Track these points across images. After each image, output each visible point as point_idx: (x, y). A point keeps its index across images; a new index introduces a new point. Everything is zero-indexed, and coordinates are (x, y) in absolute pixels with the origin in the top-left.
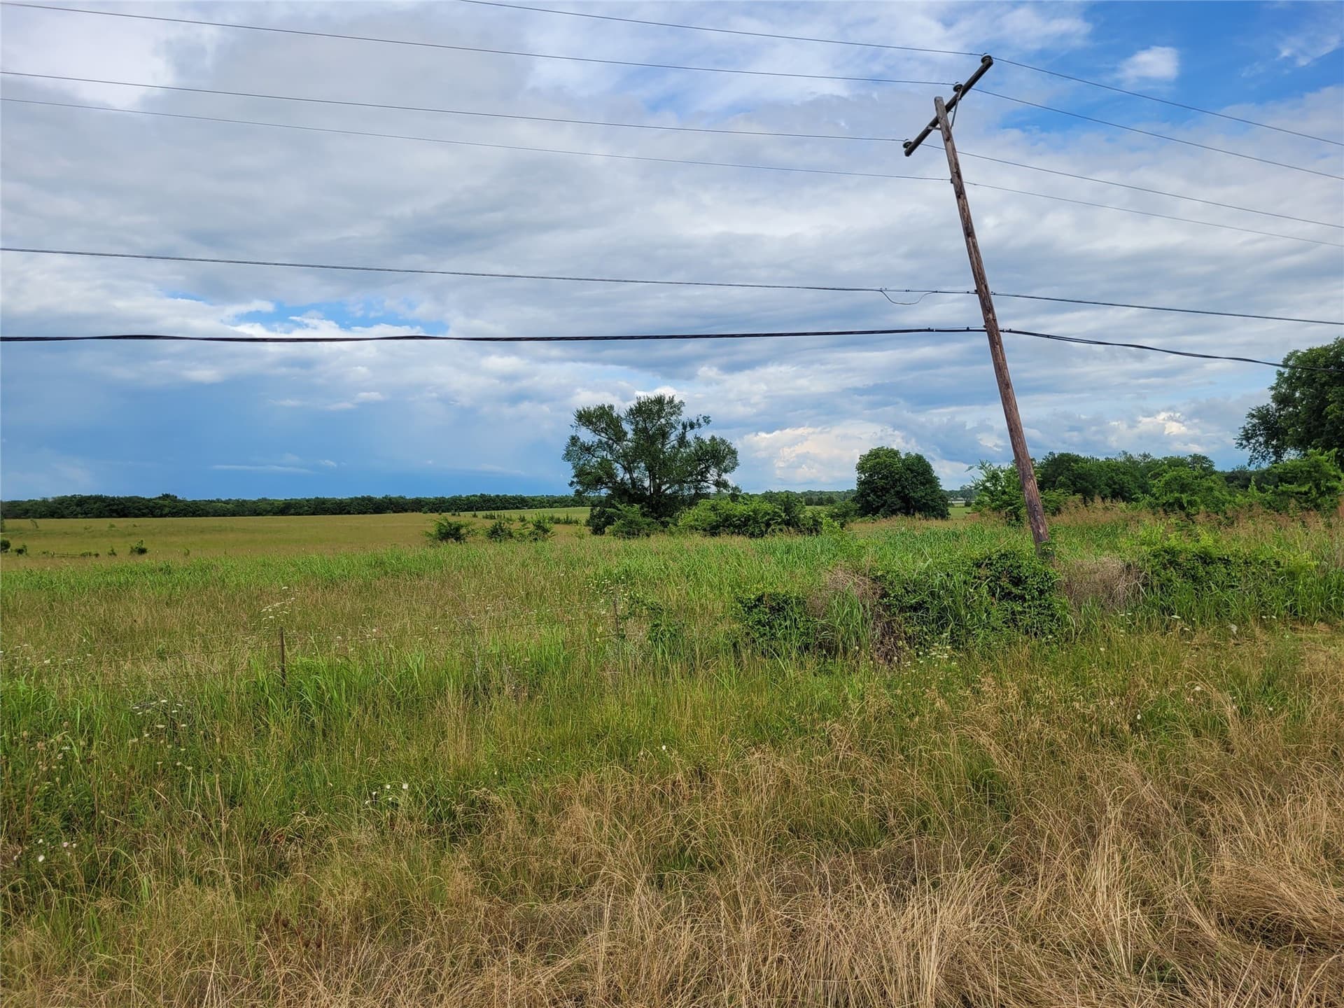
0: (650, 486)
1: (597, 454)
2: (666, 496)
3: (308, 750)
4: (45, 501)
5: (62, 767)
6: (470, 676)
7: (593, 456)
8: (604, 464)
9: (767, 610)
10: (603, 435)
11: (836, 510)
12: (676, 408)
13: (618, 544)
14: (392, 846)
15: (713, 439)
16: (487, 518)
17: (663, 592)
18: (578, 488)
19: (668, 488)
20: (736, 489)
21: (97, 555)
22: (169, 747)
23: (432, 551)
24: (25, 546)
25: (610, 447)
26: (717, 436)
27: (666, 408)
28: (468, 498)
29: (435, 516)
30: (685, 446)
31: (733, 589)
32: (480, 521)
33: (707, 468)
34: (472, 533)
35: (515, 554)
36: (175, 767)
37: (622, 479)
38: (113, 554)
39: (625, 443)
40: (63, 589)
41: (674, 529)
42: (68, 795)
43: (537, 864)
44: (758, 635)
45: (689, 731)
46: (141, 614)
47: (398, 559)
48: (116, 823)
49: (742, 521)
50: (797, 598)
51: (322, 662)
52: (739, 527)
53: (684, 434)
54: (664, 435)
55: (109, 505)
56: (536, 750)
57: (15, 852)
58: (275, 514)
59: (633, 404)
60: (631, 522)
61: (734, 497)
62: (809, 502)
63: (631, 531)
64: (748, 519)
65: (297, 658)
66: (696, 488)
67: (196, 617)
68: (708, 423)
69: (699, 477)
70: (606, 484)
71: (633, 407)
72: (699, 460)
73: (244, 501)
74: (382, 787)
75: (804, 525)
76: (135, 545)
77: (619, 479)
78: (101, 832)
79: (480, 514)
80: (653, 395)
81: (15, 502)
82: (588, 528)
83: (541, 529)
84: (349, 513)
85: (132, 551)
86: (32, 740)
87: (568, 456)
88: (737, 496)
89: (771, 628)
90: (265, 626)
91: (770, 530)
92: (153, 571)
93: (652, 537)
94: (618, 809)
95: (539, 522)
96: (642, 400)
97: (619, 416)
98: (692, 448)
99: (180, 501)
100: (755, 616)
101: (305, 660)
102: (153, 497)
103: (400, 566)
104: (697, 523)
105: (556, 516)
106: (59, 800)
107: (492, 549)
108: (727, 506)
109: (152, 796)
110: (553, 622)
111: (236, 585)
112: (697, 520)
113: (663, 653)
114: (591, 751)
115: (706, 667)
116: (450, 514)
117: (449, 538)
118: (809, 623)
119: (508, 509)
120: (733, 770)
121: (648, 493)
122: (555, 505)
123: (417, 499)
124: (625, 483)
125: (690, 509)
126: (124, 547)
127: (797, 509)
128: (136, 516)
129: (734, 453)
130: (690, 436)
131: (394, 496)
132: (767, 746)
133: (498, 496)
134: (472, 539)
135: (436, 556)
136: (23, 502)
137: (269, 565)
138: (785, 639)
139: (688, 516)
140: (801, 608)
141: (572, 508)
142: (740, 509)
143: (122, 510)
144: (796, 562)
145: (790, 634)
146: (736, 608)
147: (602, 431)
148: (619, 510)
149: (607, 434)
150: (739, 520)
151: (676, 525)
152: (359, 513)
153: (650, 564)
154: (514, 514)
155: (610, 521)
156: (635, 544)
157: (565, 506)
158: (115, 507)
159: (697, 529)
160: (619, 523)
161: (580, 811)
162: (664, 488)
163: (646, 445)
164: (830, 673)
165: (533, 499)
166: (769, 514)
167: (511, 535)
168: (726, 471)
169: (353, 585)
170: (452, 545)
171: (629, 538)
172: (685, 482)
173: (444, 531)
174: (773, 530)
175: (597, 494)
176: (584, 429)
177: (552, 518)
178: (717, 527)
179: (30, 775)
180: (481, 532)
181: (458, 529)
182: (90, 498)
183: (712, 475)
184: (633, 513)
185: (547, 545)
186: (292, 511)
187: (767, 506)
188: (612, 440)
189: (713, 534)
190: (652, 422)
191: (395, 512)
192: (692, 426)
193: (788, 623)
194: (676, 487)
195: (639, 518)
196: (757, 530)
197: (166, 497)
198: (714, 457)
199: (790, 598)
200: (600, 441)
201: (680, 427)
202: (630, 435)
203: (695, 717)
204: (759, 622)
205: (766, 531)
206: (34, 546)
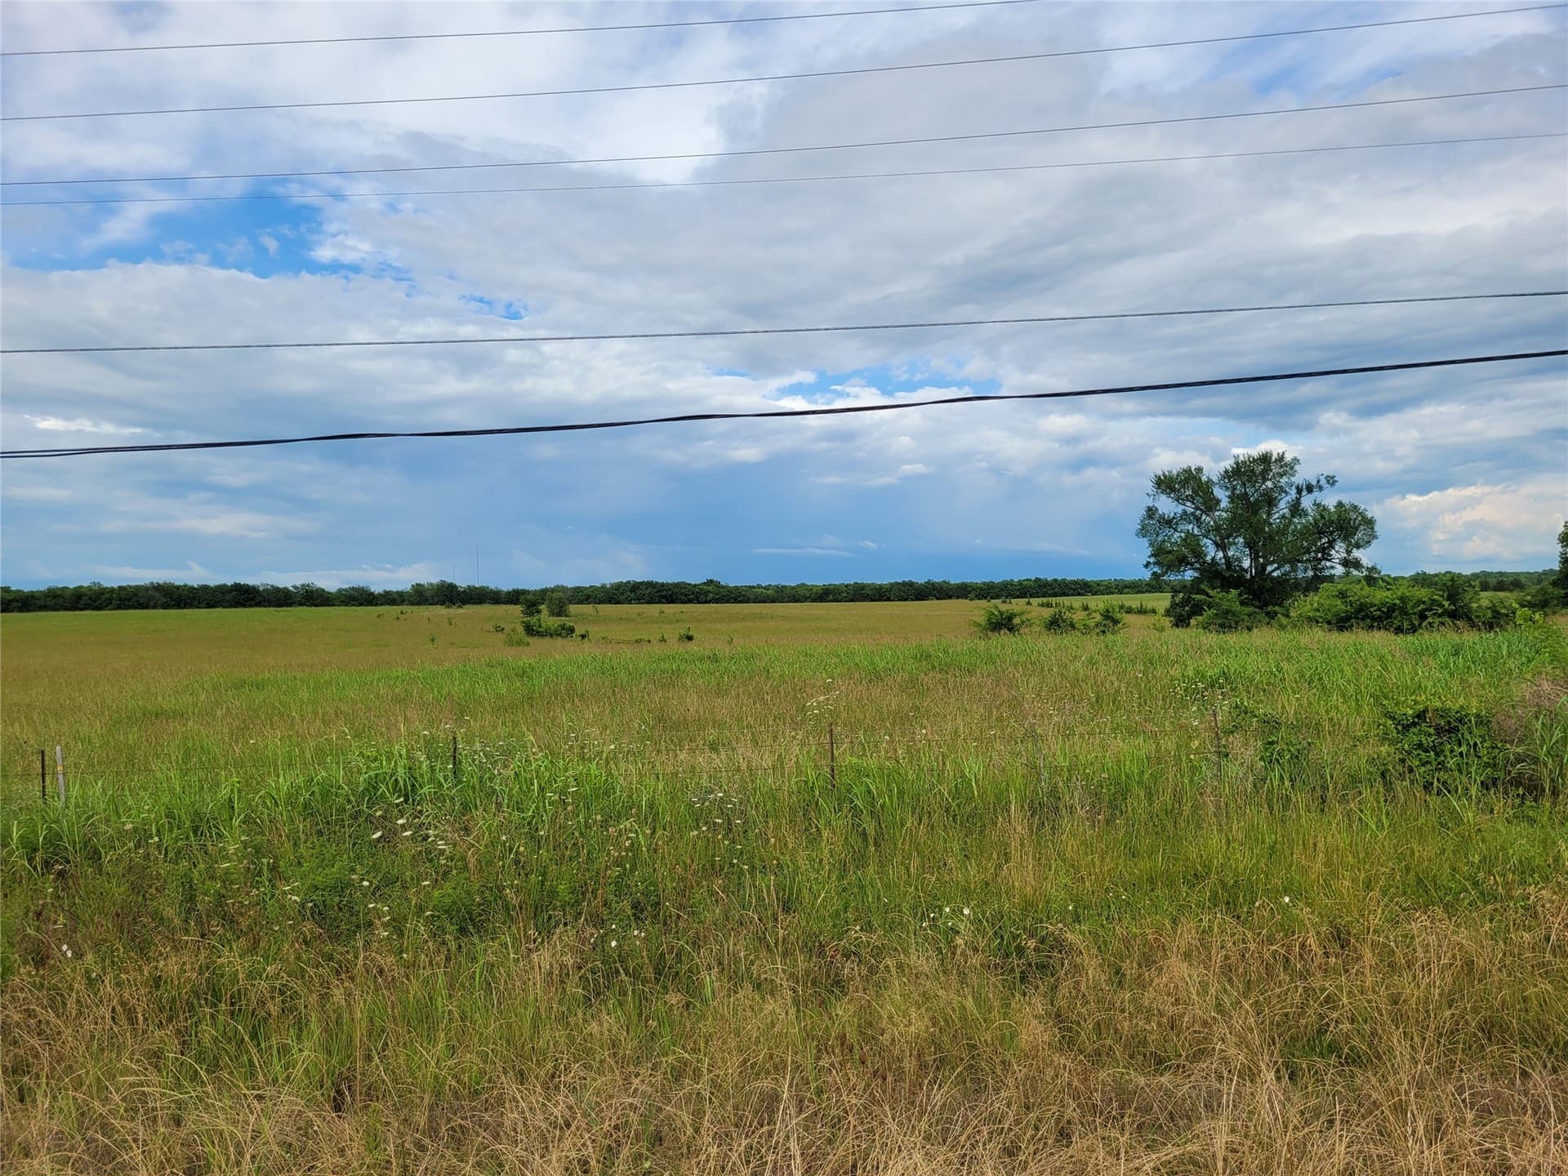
0: (1251, 567)
1: (1180, 527)
2: (1273, 579)
3: (861, 860)
4: (603, 586)
5: (630, 854)
6: (1035, 791)
7: (1176, 530)
8: (1191, 542)
9: (1432, 730)
10: (1188, 504)
11: (1529, 598)
12: (1287, 467)
13: (1211, 639)
14: (954, 977)
15: (1340, 504)
16: (1043, 606)
17: (1277, 701)
18: (1155, 570)
19: (1276, 569)
20: (1373, 569)
21: (649, 641)
22: (726, 842)
23: (983, 643)
24: (587, 632)
25: (1198, 519)
26: (1346, 501)
27: (1275, 469)
28: (1020, 582)
29: (983, 603)
30: (1300, 515)
31: (1377, 699)
32: (1036, 610)
33: (1331, 544)
34: (1028, 623)
35: (1081, 649)
36: (732, 865)
37: (1213, 559)
38: (663, 640)
39: (1217, 513)
40: (623, 675)
41: (1284, 621)
42: (636, 882)
43: (1126, 1024)
44: (1417, 763)
45: (1321, 881)
46: (693, 704)
47: (946, 651)
48: (679, 917)
49: (1383, 612)
50: (1478, 716)
51: (872, 763)
52: (1379, 619)
53: (1298, 500)
54: (1271, 502)
55: (659, 591)
56: (1117, 886)
57: (592, 935)
58: (814, 600)
59: (1228, 464)
60: (1227, 612)
61: (1371, 580)
62: (1485, 587)
63: (1227, 622)
64: (1392, 609)
65: (847, 758)
66: (1315, 569)
67: (744, 708)
68: (1333, 484)
69: (1320, 555)
70: (1192, 564)
71: (1229, 468)
72: (1319, 533)
73: (784, 587)
74: (941, 909)
75: (1477, 617)
76: (682, 632)
77: (1208, 558)
78: (665, 924)
79: (1035, 601)
80: (1256, 451)
81: (578, 587)
82: (1168, 619)
83: (1110, 620)
84: (888, 600)
85: (681, 639)
86: (605, 824)
87: (1143, 531)
88: (1375, 579)
89: (1437, 755)
90: (810, 720)
91: (1424, 624)
92: (701, 659)
93: (1255, 630)
94: (1227, 970)
95: (1108, 611)
96: (1241, 458)
97: (1210, 480)
98: (1311, 518)
99: (724, 587)
100: (1413, 737)
101: (854, 760)
102: (698, 583)
103: (948, 660)
104: (1318, 614)
105: (1127, 604)
106: (628, 886)
107: (1050, 644)
108: (1363, 593)
109: (713, 893)
110: (1133, 732)
111: (780, 676)
112: (1318, 610)
113: (1282, 778)
114: (1187, 893)
115: (1343, 800)
116: (1000, 601)
117: (1001, 629)
118: (1497, 751)
119: (1068, 595)
120: (1387, 937)
121: (1248, 576)
122: (1125, 591)
123: (963, 583)
124: (1217, 563)
125: (1305, 596)
126: (673, 633)
127: (1468, 596)
128: (683, 602)
129: (1370, 523)
130: (1307, 502)
131: (937, 581)
132: (1439, 911)
133: (1055, 580)
134: (1027, 630)
135: (988, 650)
136: (586, 588)
137: (811, 655)
138: (1460, 771)
139: (1306, 604)
140: (1483, 731)
141: (1147, 595)
142: (1380, 596)
143: (671, 596)
144: (1469, 668)
145: (1467, 763)
146: (1385, 726)
147: (1188, 500)
148: (1211, 597)
149: (1194, 503)
150: (1379, 610)
151: (1288, 616)
152: (900, 600)
153: (1254, 664)
154: (1076, 601)
155: (1197, 610)
156: (1232, 639)
157: (1137, 593)
158: (664, 593)
159: (1317, 622)
160: (1209, 613)
161: (1178, 968)
162: (1269, 568)
163: (1246, 515)
164: (1532, 821)
165: (1098, 584)
166: (1424, 602)
167: (1073, 626)
168: (1358, 546)
169: (899, 679)
170: (1004, 638)
171: (1224, 632)
172: (1299, 561)
173: (994, 621)
174: (1430, 624)
175: (1180, 577)
176: (1163, 497)
177: (1122, 607)
178: (1348, 619)
179: (603, 859)
180: (1038, 622)
181: (1010, 618)
182: (642, 583)
183: (1339, 551)
184: (1228, 600)
185: (1118, 637)
186: (831, 597)
187: (1423, 593)
188: (1201, 510)
189: (1341, 629)
190: (1254, 486)
191: (938, 599)
192: (1310, 489)
193: (1464, 749)
194: (1287, 568)
195: (1237, 607)
196: (1406, 625)
197: (711, 582)
198: (1340, 528)
199: (1467, 715)
200: (1185, 512)
201: (1293, 491)
202: (1224, 504)
203: (1327, 864)
204: (1420, 746)
205: (1420, 625)
206: (595, 631)
